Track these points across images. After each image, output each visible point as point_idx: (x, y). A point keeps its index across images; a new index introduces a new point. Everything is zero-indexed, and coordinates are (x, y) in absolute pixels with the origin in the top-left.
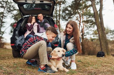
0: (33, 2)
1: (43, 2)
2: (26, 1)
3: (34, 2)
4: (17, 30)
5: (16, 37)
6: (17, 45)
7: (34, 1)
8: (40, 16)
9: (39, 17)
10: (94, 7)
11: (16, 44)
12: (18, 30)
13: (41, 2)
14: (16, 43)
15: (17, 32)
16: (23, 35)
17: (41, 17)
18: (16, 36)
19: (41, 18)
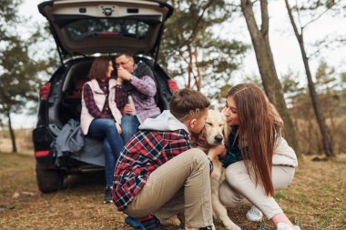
0: (106, 14)
1: (137, 11)
2: (83, 10)
3: (110, 14)
4: (51, 105)
5: (51, 126)
6: (60, 154)
7: (108, 11)
11: (56, 152)
12: (56, 103)
14: (54, 148)
15: (52, 113)
18: (52, 123)
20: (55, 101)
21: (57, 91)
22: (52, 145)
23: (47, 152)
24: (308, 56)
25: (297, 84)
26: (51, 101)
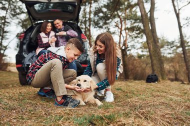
0: (48, 1)
4: (24, 44)
5: (24, 53)
6: (26, 66)
10: (142, 7)
11: (24, 65)
14: (24, 63)
15: (25, 47)
16: (34, 51)
20: (27, 42)
21: (28, 37)
22: (23, 61)
23: (21, 65)
25: (188, 43)
26: (24, 42)
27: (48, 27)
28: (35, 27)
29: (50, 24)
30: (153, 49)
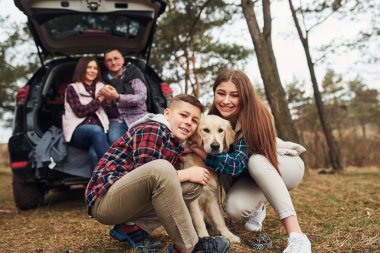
0: (91, 8)
1: (125, 6)
2: (65, 4)
3: (96, 8)
4: (30, 110)
6: (39, 165)
7: (93, 5)
8: (111, 60)
9: (109, 64)
10: (254, 26)
11: (36, 163)
12: (35, 109)
13: (117, 6)
14: (33, 158)
17: (114, 62)
18: (31, 130)
19: (113, 65)
20: (34, 105)
21: (36, 95)
22: (30, 155)
23: (25, 163)
24: (313, 61)
25: (302, 93)
26: (29, 106)
27: (88, 70)
28: (50, 70)
29: (93, 64)
30: (280, 109)
